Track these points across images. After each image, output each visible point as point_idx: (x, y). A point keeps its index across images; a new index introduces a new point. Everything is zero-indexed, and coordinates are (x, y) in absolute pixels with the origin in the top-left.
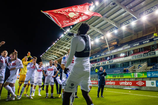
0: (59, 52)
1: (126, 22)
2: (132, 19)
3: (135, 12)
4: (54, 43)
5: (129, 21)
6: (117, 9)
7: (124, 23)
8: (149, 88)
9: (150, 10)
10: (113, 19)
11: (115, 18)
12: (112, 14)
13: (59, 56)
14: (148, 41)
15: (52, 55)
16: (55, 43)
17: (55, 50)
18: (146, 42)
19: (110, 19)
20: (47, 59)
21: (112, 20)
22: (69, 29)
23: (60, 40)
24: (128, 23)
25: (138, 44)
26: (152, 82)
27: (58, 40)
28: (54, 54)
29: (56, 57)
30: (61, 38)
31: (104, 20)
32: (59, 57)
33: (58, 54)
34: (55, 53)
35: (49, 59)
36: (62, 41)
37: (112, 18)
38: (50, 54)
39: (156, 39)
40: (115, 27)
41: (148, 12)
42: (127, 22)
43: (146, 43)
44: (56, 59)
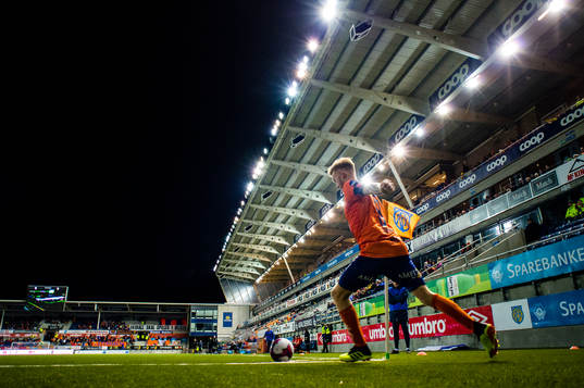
0: (261, 248)
1: (448, 87)
2: (466, 67)
3: (467, 37)
4: (236, 219)
5: (456, 79)
6: (391, 43)
7: (442, 93)
8: (506, 339)
9: (524, 7)
10: (393, 89)
11: (398, 83)
12: (381, 67)
13: (267, 260)
14: (538, 139)
15: (246, 259)
16: (239, 217)
17: (248, 241)
18: (530, 142)
19: (385, 91)
20: (235, 274)
21: (390, 90)
22: (262, 159)
23: (249, 204)
24: (454, 89)
25: (501, 162)
26: (513, 308)
27: (243, 203)
28: (251, 257)
29: (261, 266)
30: (248, 196)
31: (361, 100)
32: (268, 265)
33: (260, 252)
34: (252, 251)
35: (240, 275)
36: (255, 206)
37: (388, 83)
38: (238, 258)
39: (568, 121)
40: (414, 115)
41: (517, 19)
42: (451, 84)
43: (532, 146)
44: (262, 271)
